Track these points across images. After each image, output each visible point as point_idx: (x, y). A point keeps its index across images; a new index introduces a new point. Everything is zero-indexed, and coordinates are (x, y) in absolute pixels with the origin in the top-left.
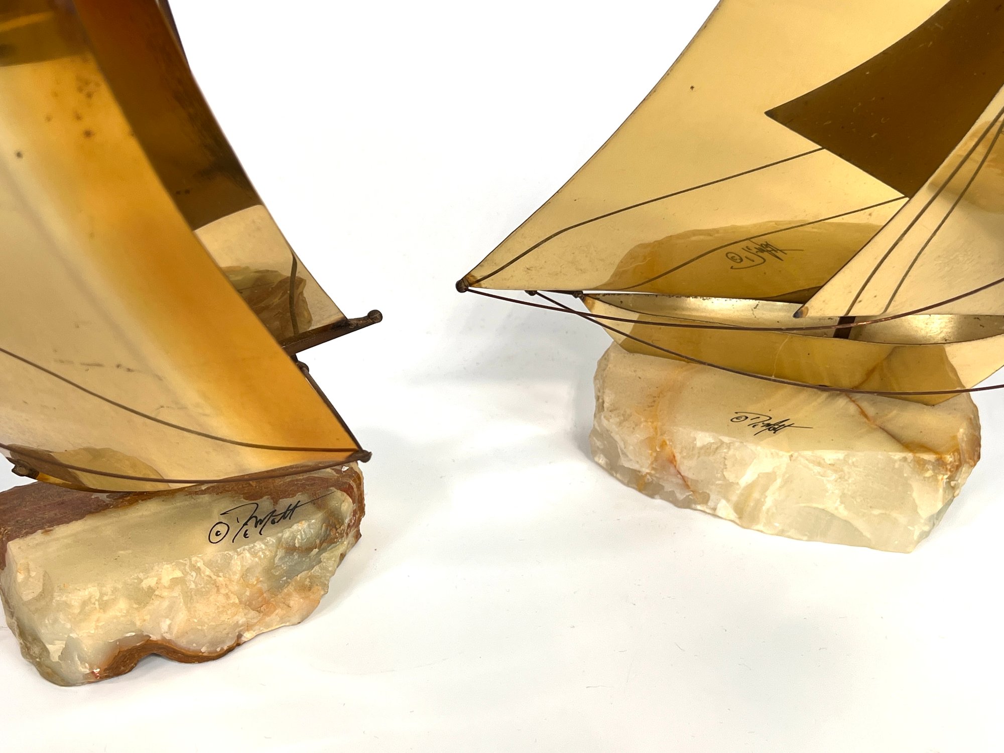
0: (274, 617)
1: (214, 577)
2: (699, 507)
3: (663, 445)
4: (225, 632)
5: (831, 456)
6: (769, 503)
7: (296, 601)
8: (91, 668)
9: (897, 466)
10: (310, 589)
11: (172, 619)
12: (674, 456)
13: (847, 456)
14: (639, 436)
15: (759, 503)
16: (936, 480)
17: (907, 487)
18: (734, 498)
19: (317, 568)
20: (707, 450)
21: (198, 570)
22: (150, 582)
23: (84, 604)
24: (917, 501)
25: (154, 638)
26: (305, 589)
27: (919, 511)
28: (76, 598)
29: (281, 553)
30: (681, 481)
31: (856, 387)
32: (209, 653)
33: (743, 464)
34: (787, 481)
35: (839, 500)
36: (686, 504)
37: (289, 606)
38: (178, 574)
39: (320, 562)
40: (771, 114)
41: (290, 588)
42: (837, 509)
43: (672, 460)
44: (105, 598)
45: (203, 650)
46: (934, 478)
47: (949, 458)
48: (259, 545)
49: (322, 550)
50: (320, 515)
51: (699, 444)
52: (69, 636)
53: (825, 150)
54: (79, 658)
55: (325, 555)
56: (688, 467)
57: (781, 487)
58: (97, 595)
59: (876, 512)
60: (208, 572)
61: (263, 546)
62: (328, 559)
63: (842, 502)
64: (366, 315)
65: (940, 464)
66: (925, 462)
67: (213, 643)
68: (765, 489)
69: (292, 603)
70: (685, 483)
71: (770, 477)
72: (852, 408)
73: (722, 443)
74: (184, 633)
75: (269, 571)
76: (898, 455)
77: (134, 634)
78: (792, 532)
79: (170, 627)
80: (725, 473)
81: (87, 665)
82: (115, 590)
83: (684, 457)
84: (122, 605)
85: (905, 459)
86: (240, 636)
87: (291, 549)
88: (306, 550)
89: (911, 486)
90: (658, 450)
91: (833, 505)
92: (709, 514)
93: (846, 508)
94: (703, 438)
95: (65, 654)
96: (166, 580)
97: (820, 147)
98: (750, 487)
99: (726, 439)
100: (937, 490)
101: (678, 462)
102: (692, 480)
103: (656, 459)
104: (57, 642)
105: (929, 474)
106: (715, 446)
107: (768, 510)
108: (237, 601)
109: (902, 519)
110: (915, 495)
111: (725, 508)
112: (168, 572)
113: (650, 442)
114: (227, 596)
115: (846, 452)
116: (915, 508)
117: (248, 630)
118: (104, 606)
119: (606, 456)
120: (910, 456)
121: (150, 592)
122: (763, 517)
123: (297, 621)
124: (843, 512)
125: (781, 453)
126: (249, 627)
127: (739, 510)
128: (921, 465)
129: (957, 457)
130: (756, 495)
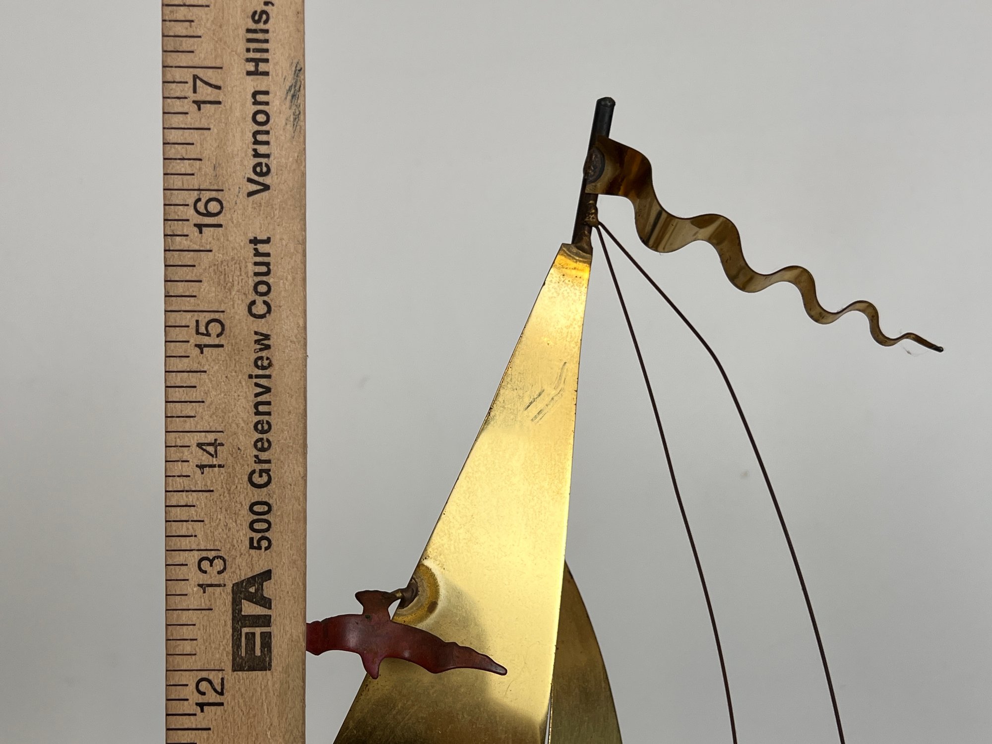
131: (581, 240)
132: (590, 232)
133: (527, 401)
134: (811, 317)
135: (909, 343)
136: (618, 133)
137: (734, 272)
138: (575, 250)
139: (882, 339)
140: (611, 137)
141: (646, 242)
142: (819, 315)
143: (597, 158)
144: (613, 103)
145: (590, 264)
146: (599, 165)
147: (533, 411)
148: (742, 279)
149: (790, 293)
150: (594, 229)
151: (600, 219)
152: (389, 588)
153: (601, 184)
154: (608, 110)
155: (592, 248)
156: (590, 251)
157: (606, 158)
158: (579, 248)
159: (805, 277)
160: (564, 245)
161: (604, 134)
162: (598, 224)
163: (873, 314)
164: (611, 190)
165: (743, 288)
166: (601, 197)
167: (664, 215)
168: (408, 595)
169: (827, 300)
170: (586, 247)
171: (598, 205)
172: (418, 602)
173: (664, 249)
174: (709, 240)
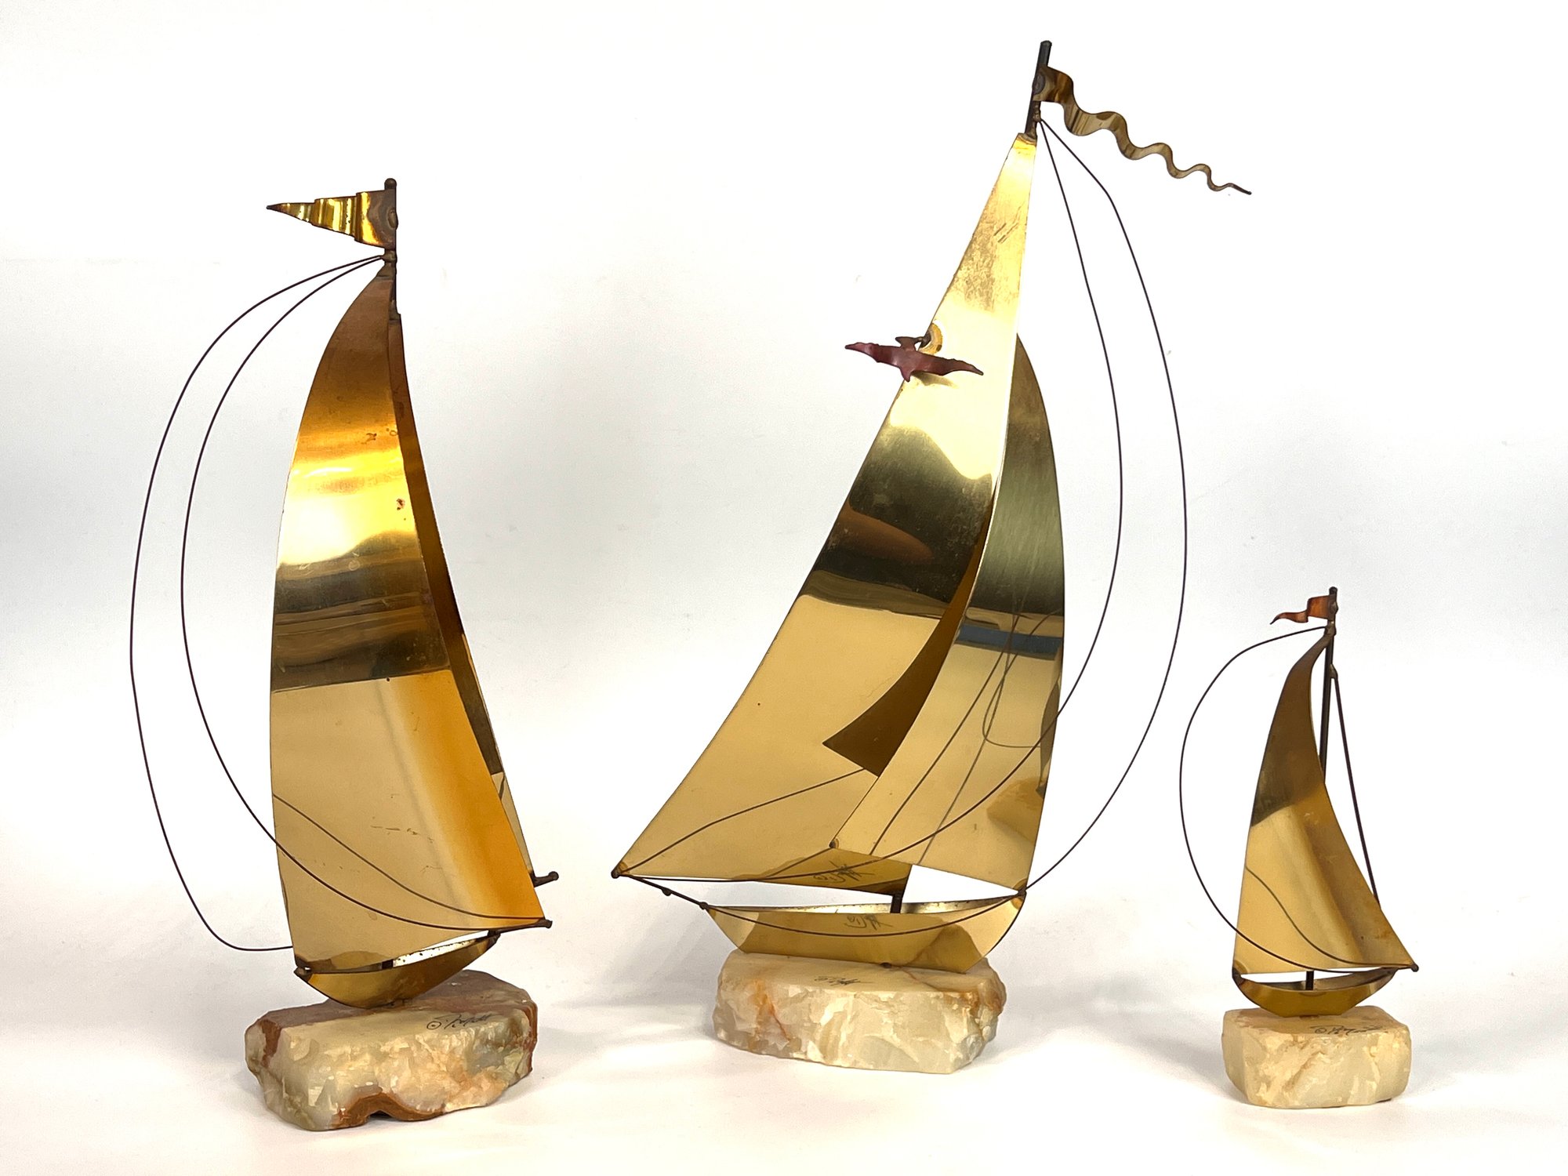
0: (469, 1094)
1: (430, 1051)
2: (795, 1055)
3: (766, 997)
4: (435, 1094)
5: (885, 995)
6: (843, 1039)
7: (486, 1085)
8: (339, 1108)
9: (932, 1002)
10: (496, 1079)
11: (399, 1077)
12: (773, 1007)
13: (896, 997)
14: (747, 994)
15: (837, 1039)
16: (961, 1012)
17: (941, 1018)
18: (818, 1037)
19: (501, 1067)
20: (798, 999)
21: (419, 1045)
22: (383, 1049)
23: (341, 1056)
24: (949, 1029)
25: (385, 1091)
26: (494, 1078)
27: (951, 1036)
28: (334, 1052)
29: (477, 1043)
30: (779, 1031)
31: (909, 963)
32: (422, 1111)
33: (821, 1007)
34: (853, 1018)
35: (892, 1029)
36: (785, 1054)
37: (480, 1087)
38: (405, 1045)
39: (503, 1064)
40: (825, 744)
41: (481, 1075)
42: (892, 1037)
43: (772, 1011)
44: (355, 1054)
45: (418, 1107)
46: (959, 1010)
47: (969, 996)
48: (463, 1033)
49: (506, 1052)
50: (506, 1020)
51: (791, 994)
52: (328, 1080)
53: (865, 771)
54: (332, 1097)
55: (507, 1059)
56: (784, 1014)
57: (850, 1023)
58: (350, 1052)
59: (921, 1039)
60: (427, 1046)
61: (466, 1034)
62: (510, 1063)
63: (894, 1032)
64: (547, 875)
65: (963, 1000)
66: (952, 999)
67: (426, 1103)
68: (840, 1024)
69: (483, 1085)
70: (784, 1033)
71: (842, 1015)
72: (906, 975)
73: (808, 992)
74: (407, 1090)
75: (469, 1053)
76: (933, 994)
77: (372, 1084)
78: (862, 1064)
79: (397, 1082)
80: (811, 1017)
81: (337, 1104)
82: (362, 1050)
83: (780, 1007)
84: (367, 1057)
85: (937, 998)
86: (443, 1106)
87: (485, 1042)
88: (496, 1044)
89: (944, 1017)
90: (761, 1003)
91: (889, 1035)
92: (802, 1060)
93: (898, 1036)
94: (794, 990)
95: (322, 1098)
96: (397, 1048)
97: (861, 768)
98: (830, 1024)
99: (810, 990)
100: (962, 1019)
101: (776, 1011)
102: (787, 1025)
103: (760, 1013)
104: (316, 1088)
105: (955, 1007)
106: (802, 996)
107: (843, 1046)
108: (445, 1070)
109: (940, 1044)
110: (947, 1024)
111: (814, 1052)
112: (398, 1044)
113: (754, 998)
114: (439, 1066)
115: (895, 993)
116: (948, 1035)
117: (450, 1101)
118: (354, 1058)
119: (725, 1030)
120: (941, 994)
121: (386, 1055)
122: (840, 1054)
123: (484, 1101)
124: (896, 1040)
125: (849, 993)
126: (451, 1098)
127: (823, 1050)
128: (949, 1001)
129: (976, 996)
130: (834, 1032)
131: (1030, 131)
132: (1036, 127)
133: (995, 229)
134: (1171, 174)
135: (1230, 189)
136: (1053, 63)
137: (1124, 149)
138: (1026, 137)
139: (1213, 187)
140: (1050, 65)
141: (1070, 130)
142: (1175, 172)
143: (1040, 79)
144: (1051, 44)
145: (1036, 146)
146: (1042, 83)
147: (999, 236)
148: (1128, 152)
149: (1159, 161)
150: (1038, 124)
151: (1042, 118)
152: (915, 336)
153: (1044, 94)
154: (1047, 49)
155: (1037, 136)
156: (1036, 137)
157: (1047, 78)
158: (1029, 136)
159: (1167, 150)
160: (1019, 134)
161: (1045, 63)
162: (1041, 120)
163: (1207, 170)
164: (1050, 99)
165: (1130, 157)
166: (1044, 104)
167: (1081, 112)
168: (926, 340)
169: (1180, 163)
170: (1033, 135)
171: (1041, 109)
172: (931, 344)
173: (1082, 132)
174: (1109, 129)
